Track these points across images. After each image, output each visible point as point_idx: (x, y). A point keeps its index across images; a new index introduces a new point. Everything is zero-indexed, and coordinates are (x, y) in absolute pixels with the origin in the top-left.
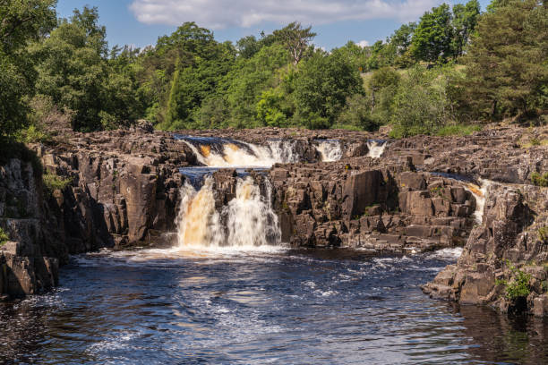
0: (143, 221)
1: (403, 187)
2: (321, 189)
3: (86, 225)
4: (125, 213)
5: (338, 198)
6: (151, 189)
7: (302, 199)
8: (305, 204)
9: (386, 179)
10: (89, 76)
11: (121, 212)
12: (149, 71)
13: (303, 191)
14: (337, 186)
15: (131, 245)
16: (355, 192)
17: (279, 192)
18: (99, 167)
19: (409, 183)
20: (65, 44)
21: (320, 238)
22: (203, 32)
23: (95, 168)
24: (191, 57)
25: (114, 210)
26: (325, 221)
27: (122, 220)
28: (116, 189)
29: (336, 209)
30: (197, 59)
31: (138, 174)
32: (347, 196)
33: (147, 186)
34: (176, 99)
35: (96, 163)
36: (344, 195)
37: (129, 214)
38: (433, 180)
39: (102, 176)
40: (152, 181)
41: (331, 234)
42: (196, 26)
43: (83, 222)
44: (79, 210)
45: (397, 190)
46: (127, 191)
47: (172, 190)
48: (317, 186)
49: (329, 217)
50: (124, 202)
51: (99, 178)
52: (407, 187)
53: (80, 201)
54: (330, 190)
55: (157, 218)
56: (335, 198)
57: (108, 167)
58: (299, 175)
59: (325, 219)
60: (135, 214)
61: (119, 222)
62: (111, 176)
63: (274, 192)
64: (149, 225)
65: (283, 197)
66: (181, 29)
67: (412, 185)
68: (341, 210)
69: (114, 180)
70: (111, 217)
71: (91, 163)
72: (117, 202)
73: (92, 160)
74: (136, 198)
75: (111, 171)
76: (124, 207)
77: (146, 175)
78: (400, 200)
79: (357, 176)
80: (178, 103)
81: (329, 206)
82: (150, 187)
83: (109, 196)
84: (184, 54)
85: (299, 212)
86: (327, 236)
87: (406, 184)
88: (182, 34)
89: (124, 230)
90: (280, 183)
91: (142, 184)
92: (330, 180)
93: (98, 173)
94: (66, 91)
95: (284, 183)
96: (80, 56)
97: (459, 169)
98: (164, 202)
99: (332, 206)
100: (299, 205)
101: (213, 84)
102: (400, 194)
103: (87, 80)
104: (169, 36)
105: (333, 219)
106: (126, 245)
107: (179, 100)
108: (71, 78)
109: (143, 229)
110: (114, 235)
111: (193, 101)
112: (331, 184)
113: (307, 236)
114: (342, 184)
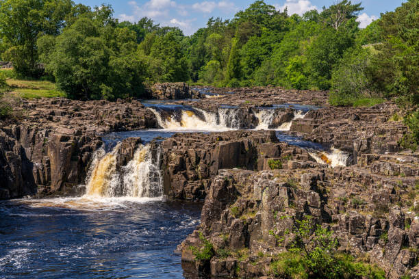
0: (60, 176)
1: (262, 154)
2: (195, 155)
3: (14, 179)
4: (49, 170)
5: (208, 162)
6: (66, 154)
7: (178, 163)
8: (181, 167)
9: (247, 149)
10: (93, 58)
11: (46, 168)
12: (226, 38)
13: (180, 156)
14: (208, 153)
15: (51, 193)
16: (220, 159)
17: (165, 157)
18: (34, 136)
19: (267, 151)
20: (78, 34)
21: (188, 193)
22: (269, 9)
23: (31, 137)
24: (258, 28)
25: (40, 167)
26: (196, 180)
27: (46, 175)
28: (44, 152)
29: (205, 171)
30: (264, 29)
31: (57, 142)
32: (214, 161)
33: (63, 151)
34: (233, 62)
35: (32, 133)
36: (212, 160)
37: (52, 170)
38: (286, 150)
39: (36, 142)
40: (68, 147)
41: (197, 190)
42: (265, 4)
43: (12, 177)
44: (9, 168)
45: (256, 157)
46: (51, 154)
47: (86, 153)
48: (192, 153)
49: (200, 177)
50: (48, 162)
51: (34, 144)
52: (265, 155)
53: (10, 162)
54: (202, 156)
55: (71, 174)
56: (205, 163)
57: (41, 135)
58: (183, 144)
59: (196, 178)
60: (56, 172)
61: (44, 177)
62: (42, 142)
63: (162, 156)
64: (65, 179)
65: (167, 160)
66: (253, 6)
67: (269, 153)
68: (209, 172)
69: (43, 145)
70: (38, 172)
71: (28, 133)
72: (44, 162)
73: (29, 131)
74: (56, 159)
75: (42, 139)
76: (49, 165)
77: (63, 143)
78: (259, 165)
79: (222, 147)
80: (235, 66)
81: (200, 169)
82: (65, 152)
83: (39, 158)
84: (253, 25)
85: (175, 172)
86: (193, 192)
87: (264, 152)
88: (253, 10)
89: (47, 182)
90: (166, 150)
91: (60, 149)
92: (204, 148)
93: (33, 140)
94: (78, 69)
95: (169, 150)
96: (88, 43)
97: (322, 139)
98: (76, 163)
99: (202, 168)
100: (176, 167)
101: (270, 49)
102: (258, 160)
103: (92, 61)
104: (244, 11)
105: (203, 178)
106: (47, 194)
107: (236, 63)
108: (81, 59)
109: (60, 182)
110: (39, 186)
111: (255, 62)
112: (203, 151)
113: (179, 191)
114: (211, 152)
